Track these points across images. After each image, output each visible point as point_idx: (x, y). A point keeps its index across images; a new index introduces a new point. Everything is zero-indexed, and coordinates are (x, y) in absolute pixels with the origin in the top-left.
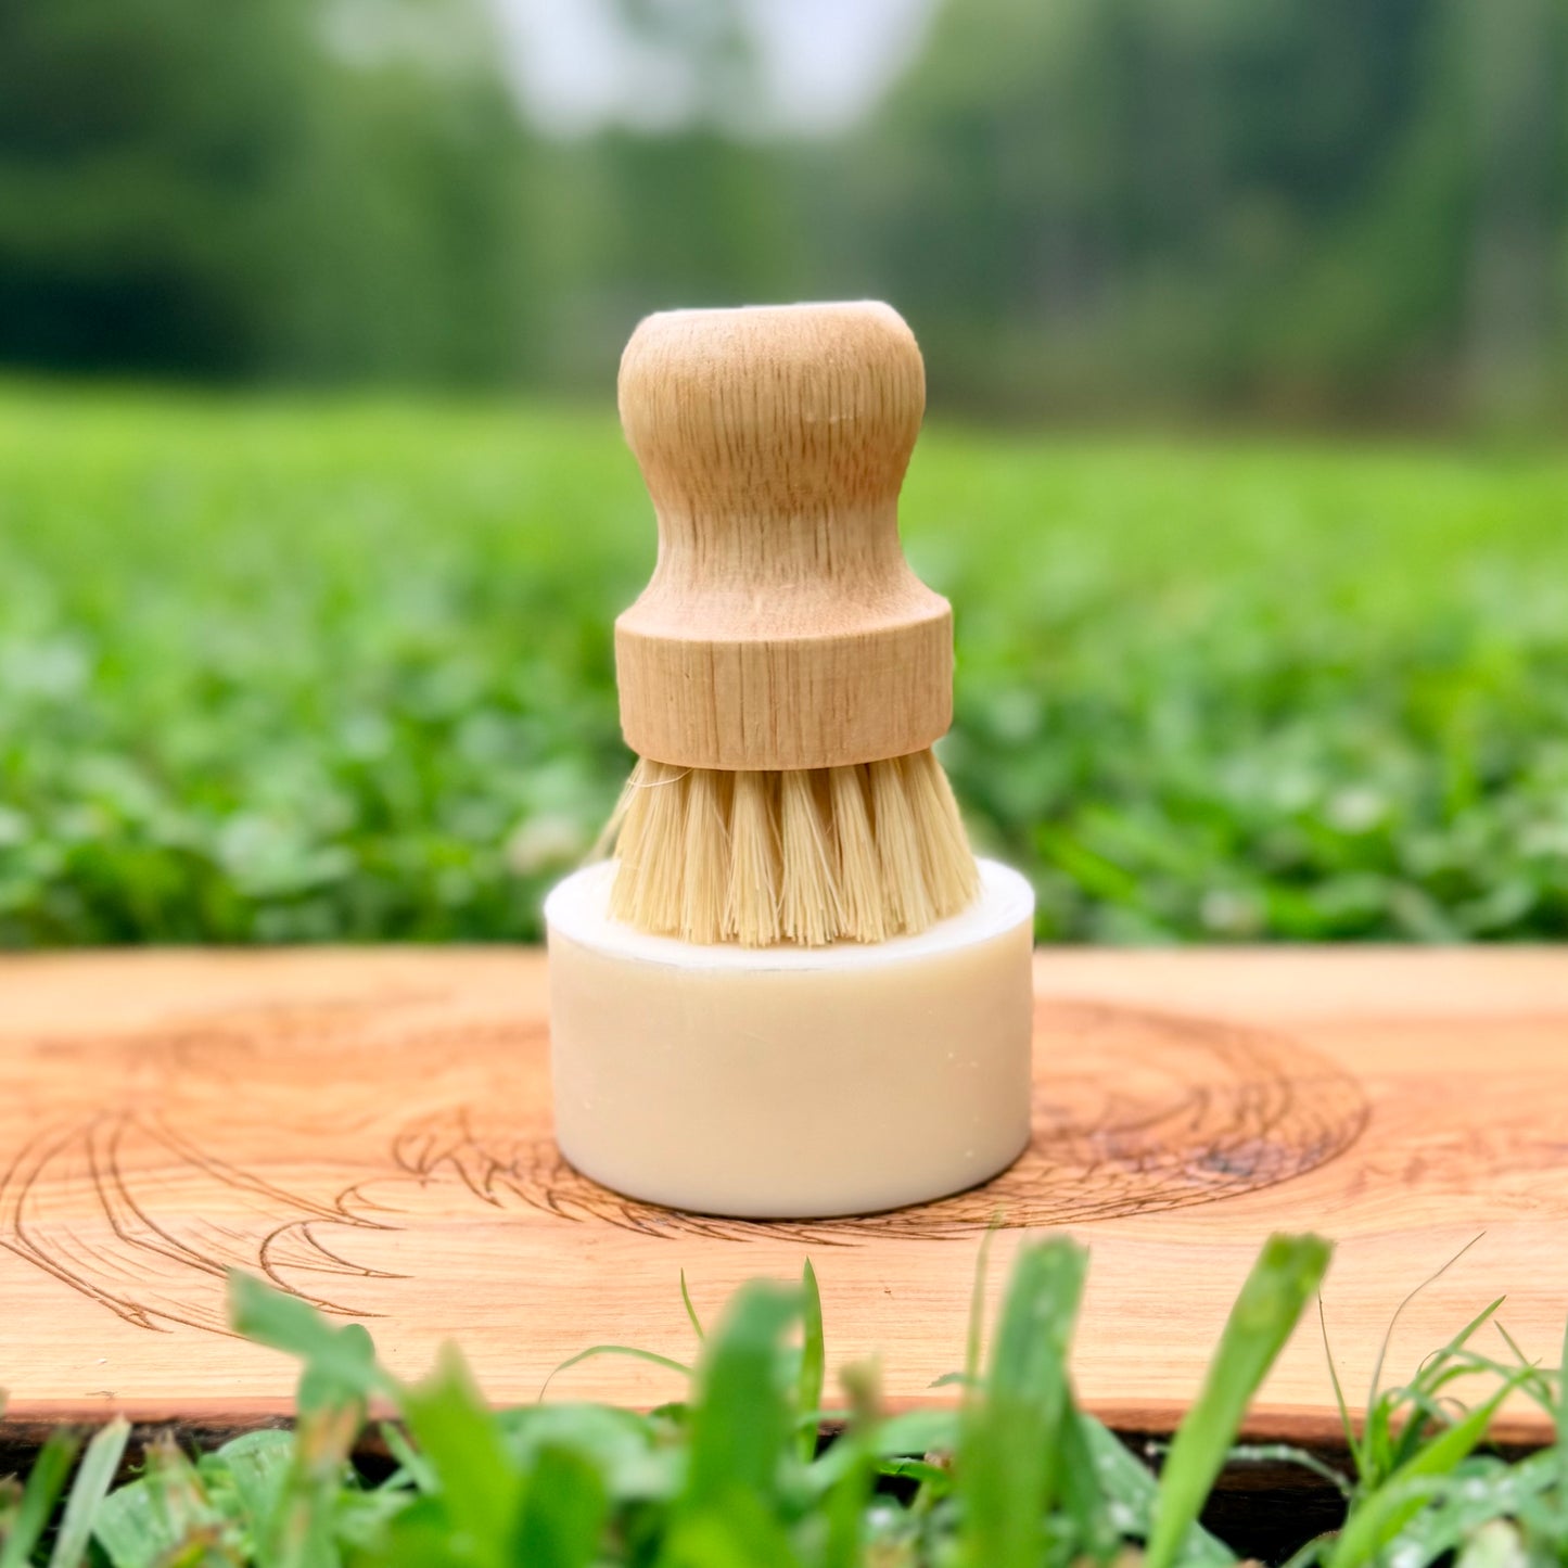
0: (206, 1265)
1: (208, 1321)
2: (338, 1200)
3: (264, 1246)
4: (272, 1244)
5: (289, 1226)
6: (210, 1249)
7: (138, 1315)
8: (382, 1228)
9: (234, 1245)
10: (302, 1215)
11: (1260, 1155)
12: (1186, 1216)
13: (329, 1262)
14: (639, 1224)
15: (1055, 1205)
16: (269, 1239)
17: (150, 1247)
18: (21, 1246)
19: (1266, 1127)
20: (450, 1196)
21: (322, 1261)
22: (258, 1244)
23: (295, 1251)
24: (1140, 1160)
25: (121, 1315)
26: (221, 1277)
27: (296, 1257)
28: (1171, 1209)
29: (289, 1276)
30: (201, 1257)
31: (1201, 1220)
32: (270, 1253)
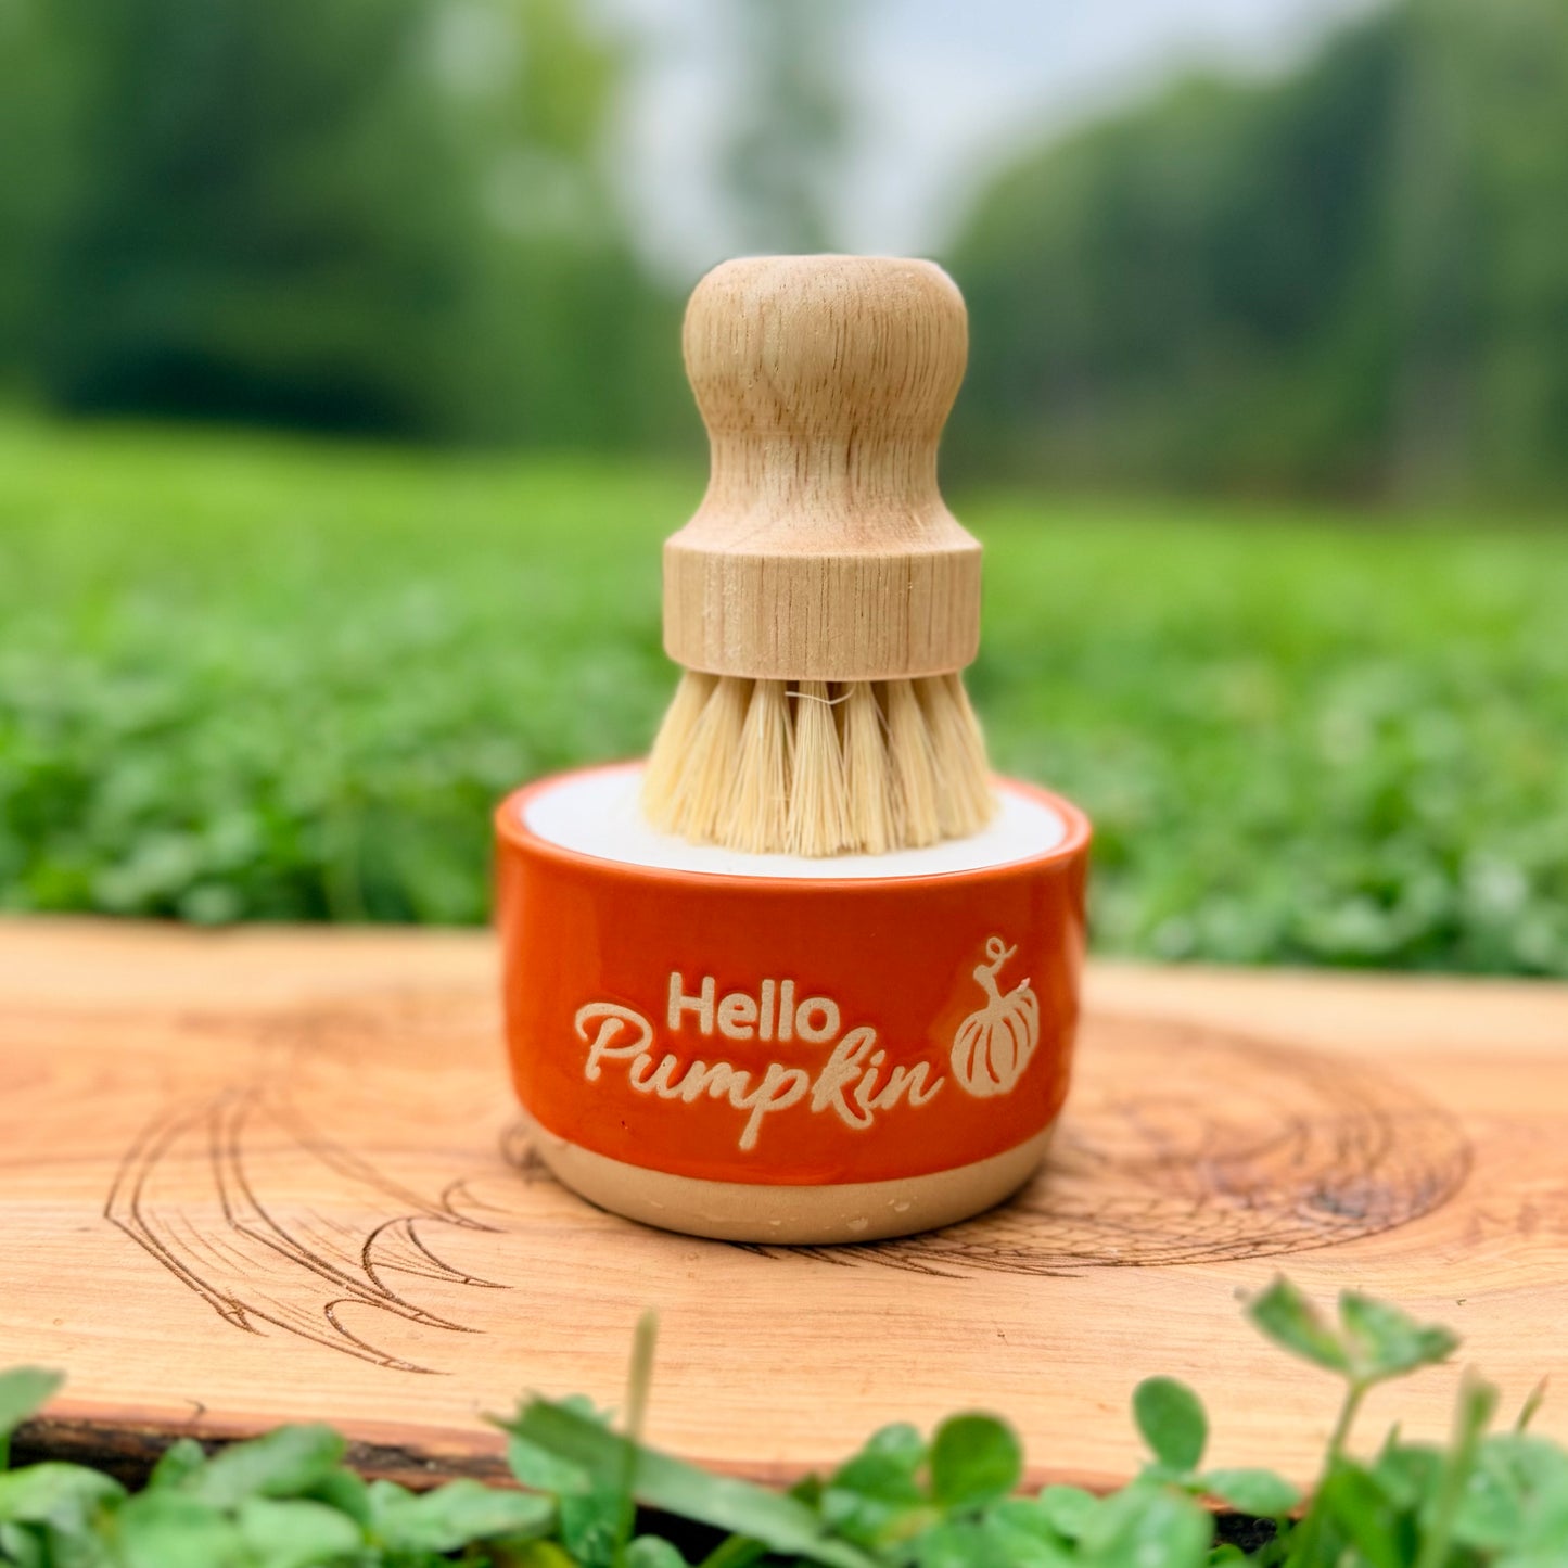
0: (311, 1262)
1: (304, 1326)
2: (445, 1195)
3: (369, 1242)
4: (375, 1241)
5: (393, 1222)
6: (314, 1242)
7: (236, 1313)
8: (486, 1229)
9: (339, 1240)
10: (408, 1211)
11: (1369, 1195)
12: (1303, 1262)
13: (429, 1265)
16: (374, 1235)
17: (258, 1238)
18: (135, 1228)
19: (1372, 1164)
21: (423, 1263)
22: (363, 1239)
23: (397, 1251)
24: (1249, 1195)
25: (220, 1312)
26: (322, 1275)
27: (396, 1256)
28: (1288, 1253)
29: (388, 1279)
30: (305, 1251)
31: (1322, 1267)
32: (373, 1251)
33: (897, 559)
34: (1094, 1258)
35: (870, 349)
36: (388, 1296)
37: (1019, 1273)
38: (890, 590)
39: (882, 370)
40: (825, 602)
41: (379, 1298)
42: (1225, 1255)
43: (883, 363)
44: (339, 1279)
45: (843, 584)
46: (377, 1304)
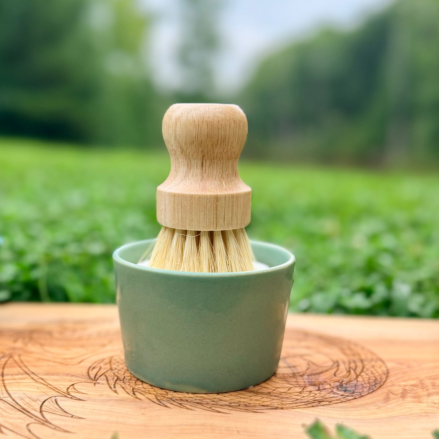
0: (24, 411)
2: (68, 389)
3: (42, 404)
4: (45, 404)
5: (51, 397)
6: (25, 404)
8: (80, 400)
9: (33, 403)
10: (55, 394)
11: (356, 387)
12: (334, 407)
13: (61, 412)
14: (160, 402)
15: (292, 401)
16: (44, 402)
17: (7, 403)
19: (357, 376)
20: (103, 389)
21: (59, 411)
22: (40, 403)
23: (51, 407)
24: (318, 386)
26: (27, 415)
27: (51, 409)
28: (329, 405)
29: (48, 416)
30: (22, 407)
31: (339, 409)
32: (43, 407)
33: (213, 195)
34: (269, 407)
35: (206, 133)
36: (47, 421)
37: (246, 412)
38: (211, 205)
39: (210, 139)
40: (191, 207)
41: (44, 422)
42: (310, 405)
43: (210, 137)
44: (32, 416)
45: (196, 203)
46: (43, 424)
